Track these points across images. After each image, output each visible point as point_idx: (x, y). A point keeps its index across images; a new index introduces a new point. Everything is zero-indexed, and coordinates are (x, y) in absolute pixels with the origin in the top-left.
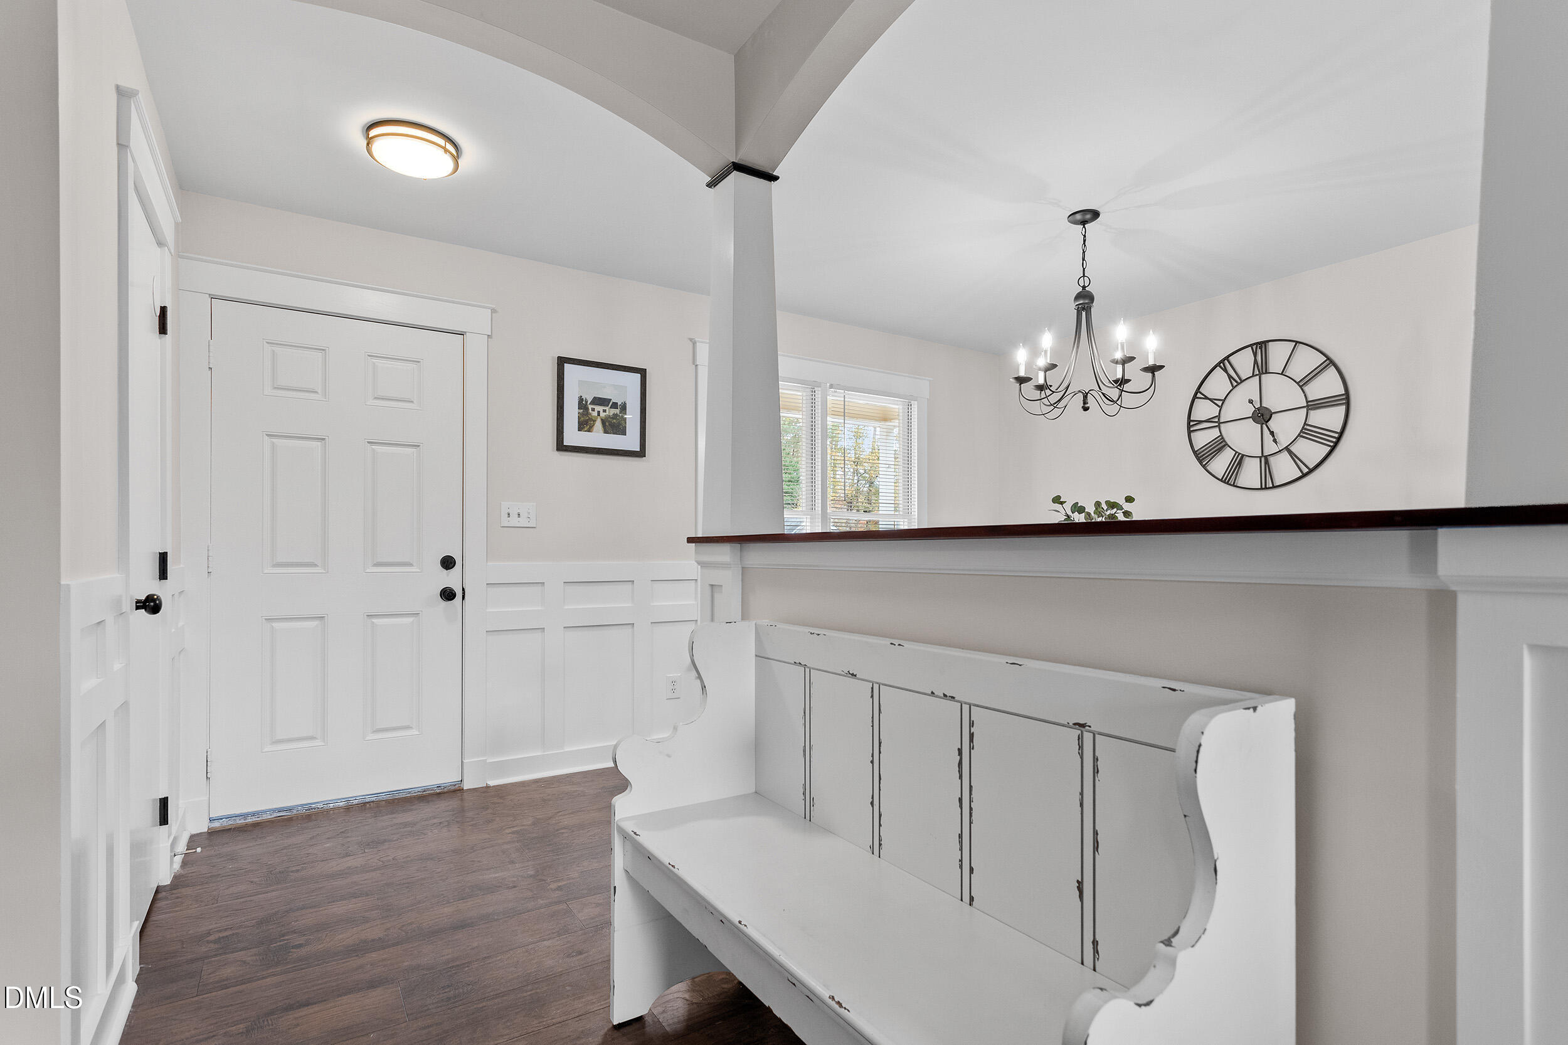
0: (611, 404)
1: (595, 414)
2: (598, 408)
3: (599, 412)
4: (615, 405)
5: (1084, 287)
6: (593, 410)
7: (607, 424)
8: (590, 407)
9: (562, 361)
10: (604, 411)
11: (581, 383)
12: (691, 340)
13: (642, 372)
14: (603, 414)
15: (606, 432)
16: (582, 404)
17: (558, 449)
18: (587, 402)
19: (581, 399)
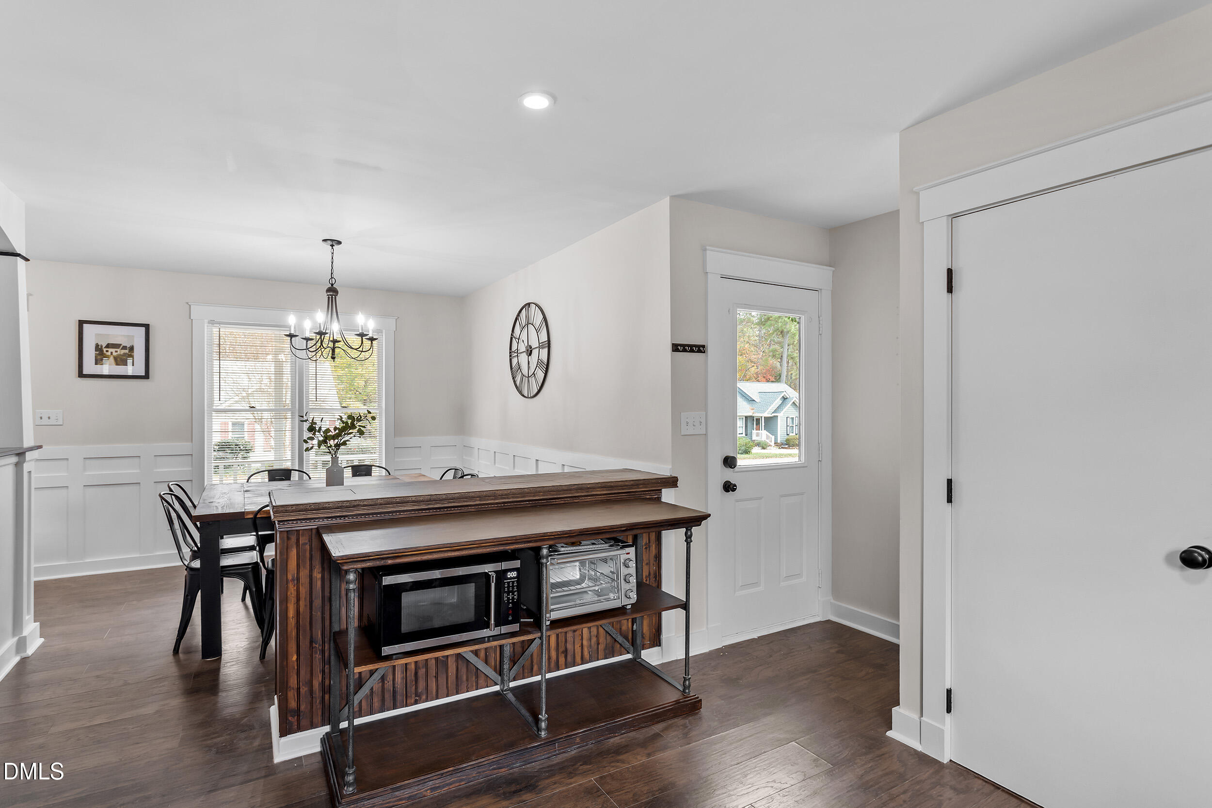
0: (121, 347)
1: (109, 353)
2: (110, 350)
3: (112, 353)
4: (125, 348)
5: (332, 285)
6: (107, 351)
7: (118, 359)
8: (105, 350)
9: (81, 323)
10: (116, 352)
11: (97, 335)
12: (187, 303)
13: (147, 327)
14: (114, 354)
15: (117, 364)
16: (98, 348)
17: (79, 377)
18: (102, 346)
19: (97, 345)
